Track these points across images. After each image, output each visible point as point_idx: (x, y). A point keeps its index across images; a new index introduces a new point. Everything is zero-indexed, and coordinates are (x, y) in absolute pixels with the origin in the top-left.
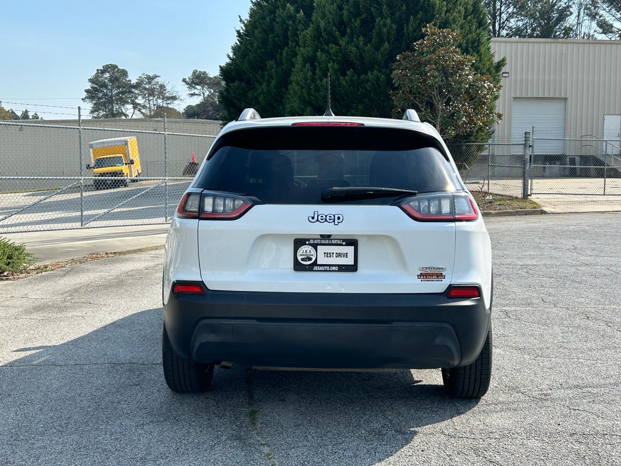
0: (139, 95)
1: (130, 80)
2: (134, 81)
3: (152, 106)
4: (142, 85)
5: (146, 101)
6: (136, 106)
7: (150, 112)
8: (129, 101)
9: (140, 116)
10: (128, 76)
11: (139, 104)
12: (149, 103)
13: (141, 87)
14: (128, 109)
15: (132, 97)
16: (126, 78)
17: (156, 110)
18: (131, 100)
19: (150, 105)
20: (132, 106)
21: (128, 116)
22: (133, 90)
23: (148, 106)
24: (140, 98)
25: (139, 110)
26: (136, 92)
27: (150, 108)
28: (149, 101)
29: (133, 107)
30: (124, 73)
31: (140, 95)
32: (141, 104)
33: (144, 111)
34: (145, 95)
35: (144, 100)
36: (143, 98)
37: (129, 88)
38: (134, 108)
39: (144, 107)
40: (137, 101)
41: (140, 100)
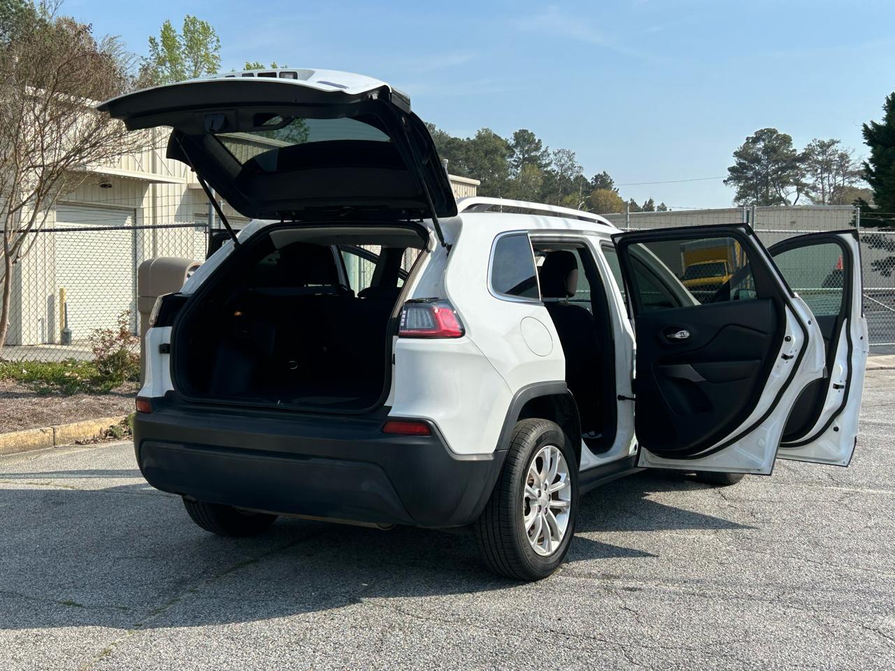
0: (808, 171)
1: (795, 150)
2: (800, 151)
3: (827, 187)
4: (811, 155)
5: (816, 180)
6: (801, 188)
7: (824, 196)
8: (791, 180)
9: (809, 203)
10: (792, 144)
11: (806, 185)
12: (822, 183)
13: (811, 159)
14: (790, 193)
15: (797, 175)
16: (788, 147)
17: (832, 193)
18: (795, 180)
19: (823, 186)
20: (795, 187)
21: (790, 202)
22: (798, 164)
23: (820, 186)
24: (808, 176)
25: (807, 194)
26: (803, 166)
27: (823, 189)
28: (822, 179)
29: (797, 189)
30: (786, 140)
31: (810, 171)
32: (809, 184)
33: (813, 194)
34: (816, 170)
35: (815, 179)
36: (813, 175)
37: (792, 162)
38: (799, 191)
39: (814, 188)
40: (804, 180)
41: (808, 180)
